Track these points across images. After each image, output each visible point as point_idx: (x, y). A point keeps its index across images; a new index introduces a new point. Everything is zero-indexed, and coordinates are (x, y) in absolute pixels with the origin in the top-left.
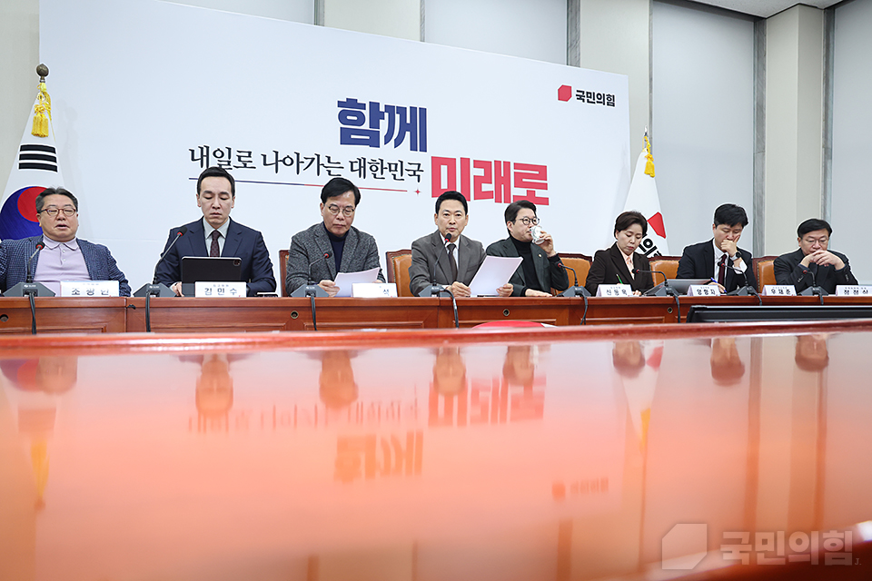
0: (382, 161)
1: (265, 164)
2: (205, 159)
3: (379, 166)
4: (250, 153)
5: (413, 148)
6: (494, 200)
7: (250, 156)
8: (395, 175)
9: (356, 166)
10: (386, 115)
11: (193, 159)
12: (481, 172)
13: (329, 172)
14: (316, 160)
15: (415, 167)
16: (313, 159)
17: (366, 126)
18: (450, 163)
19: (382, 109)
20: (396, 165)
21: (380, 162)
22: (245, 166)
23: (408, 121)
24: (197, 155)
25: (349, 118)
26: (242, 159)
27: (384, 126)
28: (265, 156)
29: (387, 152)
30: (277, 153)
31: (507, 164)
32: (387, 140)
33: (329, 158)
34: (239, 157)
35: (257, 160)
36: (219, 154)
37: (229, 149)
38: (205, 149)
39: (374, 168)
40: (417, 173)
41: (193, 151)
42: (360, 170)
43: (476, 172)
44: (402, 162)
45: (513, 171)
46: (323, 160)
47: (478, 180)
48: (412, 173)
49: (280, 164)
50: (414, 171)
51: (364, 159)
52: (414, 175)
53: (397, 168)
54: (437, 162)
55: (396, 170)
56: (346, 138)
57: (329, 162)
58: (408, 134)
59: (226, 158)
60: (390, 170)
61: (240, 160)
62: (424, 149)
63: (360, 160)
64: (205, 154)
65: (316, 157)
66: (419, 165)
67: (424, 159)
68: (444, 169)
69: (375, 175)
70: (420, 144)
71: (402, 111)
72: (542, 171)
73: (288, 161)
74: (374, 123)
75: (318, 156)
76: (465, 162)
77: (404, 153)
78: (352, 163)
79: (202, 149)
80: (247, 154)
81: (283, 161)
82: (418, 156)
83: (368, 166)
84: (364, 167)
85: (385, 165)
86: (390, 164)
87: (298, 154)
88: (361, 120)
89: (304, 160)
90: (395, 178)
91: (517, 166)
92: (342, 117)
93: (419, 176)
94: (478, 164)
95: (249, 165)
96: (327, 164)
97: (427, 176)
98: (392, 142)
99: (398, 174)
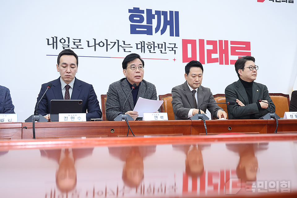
0: (154, 43)
1: (89, 46)
2: (55, 44)
3: (152, 46)
4: (80, 40)
5: (172, 35)
6: (219, 63)
7: (80, 42)
8: (161, 51)
9: (139, 46)
10: (156, 16)
11: (48, 44)
12: (211, 47)
13: (124, 50)
14: (117, 44)
15: (173, 46)
16: (115, 43)
17: (145, 23)
18: (193, 42)
19: (153, 13)
20: (162, 45)
21: (153, 43)
22: (78, 48)
23: (169, 19)
24: (51, 42)
25: (135, 18)
26: (76, 43)
27: (155, 22)
28: (88, 42)
29: (157, 38)
30: (95, 40)
31: (226, 42)
32: (157, 31)
33: (124, 42)
34: (74, 43)
35: (84, 44)
36: (63, 41)
37: (69, 38)
38: (55, 39)
39: (149, 47)
40: (174, 49)
41: (48, 40)
42: (142, 48)
44: (165, 43)
45: (230, 45)
46: (121, 43)
47: (209, 52)
48: (171, 49)
49: (97, 46)
50: (172, 48)
51: (144, 42)
52: (173, 50)
53: (162, 46)
54: (185, 43)
55: (162, 48)
56: (133, 30)
57: (124, 44)
58: (168, 27)
59: (67, 43)
60: (159, 48)
61: (74, 44)
62: (177, 35)
63: (142, 43)
64: (55, 41)
65: (117, 42)
66: (175, 44)
67: (178, 41)
68: (189, 46)
69: (150, 51)
70: (175, 32)
72: (248, 45)
73: (101, 44)
74: (149, 21)
75: (118, 41)
76: (202, 42)
77: (166, 38)
78: (137, 44)
79: (53, 38)
80: (78, 41)
81: (99, 44)
82: (174, 39)
83: (146, 46)
84: (144, 47)
85: (156, 45)
86: (158, 45)
87: (107, 40)
88: (142, 20)
89: (110, 43)
90: (161, 52)
91: (232, 43)
92: (131, 18)
93: (175, 51)
94: (209, 42)
95: (79, 47)
96: (123, 45)
97: (179, 50)
98: (160, 31)
99: (163, 50)
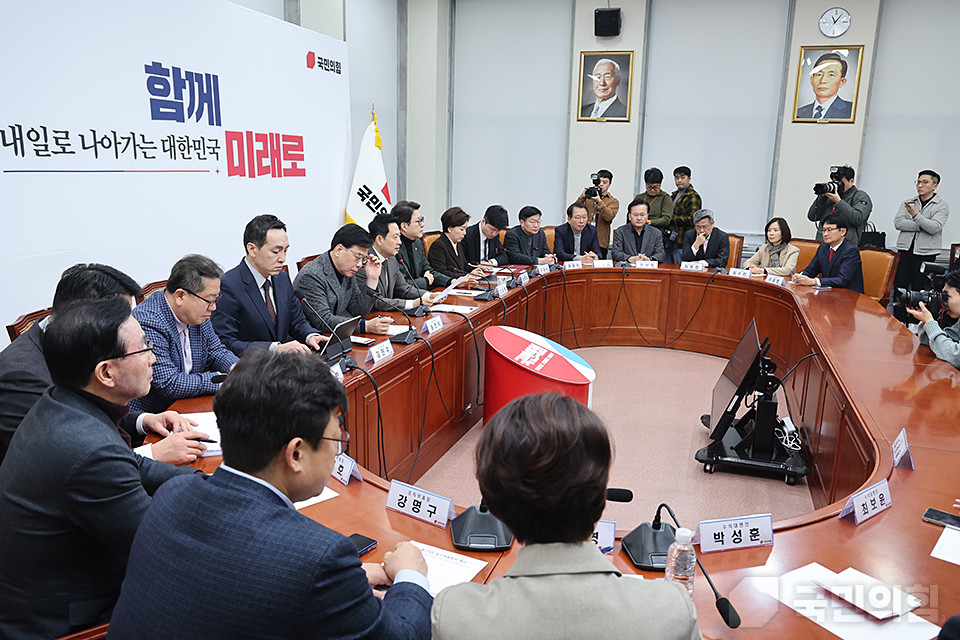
0: (187, 138)
1: (84, 148)
2: (19, 142)
3: (186, 144)
4: (67, 133)
5: (211, 122)
6: (270, 175)
7: (67, 138)
8: (198, 154)
9: (167, 145)
10: (187, 82)
11: (5, 144)
12: (260, 146)
13: (145, 153)
15: (214, 144)
16: (129, 139)
17: (171, 97)
18: (239, 137)
19: (183, 76)
20: (199, 141)
21: (185, 139)
22: (64, 152)
23: (205, 91)
25: (156, 86)
26: (60, 141)
27: (186, 96)
28: (83, 137)
30: (94, 132)
31: (278, 136)
32: (190, 113)
33: (144, 136)
34: (56, 139)
35: (75, 143)
36: (33, 136)
37: (43, 129)
38: (17, 130)
39: (182, 147)
40: (216, 151)
41: (3, 133)
42: (170, 150)
43: (258, 146)
44: (203, 139)
45: (282, 143)
46: (139, 140)
47: (259, 154)
49: (99, 146)
50: (213, 149)
51: (173, 136)
52: (214, 152)
53: (199, 144)
55: (199, 148)
56: (156, 115)
57: (144, 141)
58: (206, 105)
59: (42, 140)
60: (195, 149)
61: (57, 143)
62: (219, 124)
63: (169, 138)
64: (18, 137)
65: (131, 136)
66: (216, 142)
67: (218, 133)
68: (235, 143)
69: (183, 155)
70: (215, 119)
71: (199, 77)
72: (300, 142)
73: (106, 143)
74: (178, 94)
75: (134, 135)
76: (249, 135)
78: (164, 141)
79: (13, 129)
80: (64, 135)
81: (101, 142)
83: (177, 144)
84: (174, 146)
85: (191, 143)
86: (194, 141)
87: (114, 133)
88: (167, 90)
89: (120, 140)
90: (199, 158)
91: (286, 138)
92: (150, 83)
94: (261, 137)
95: (68, 149)
96: (142, 145)
97: (223, 152)
98: (194, 115)
99: (201, 152)
